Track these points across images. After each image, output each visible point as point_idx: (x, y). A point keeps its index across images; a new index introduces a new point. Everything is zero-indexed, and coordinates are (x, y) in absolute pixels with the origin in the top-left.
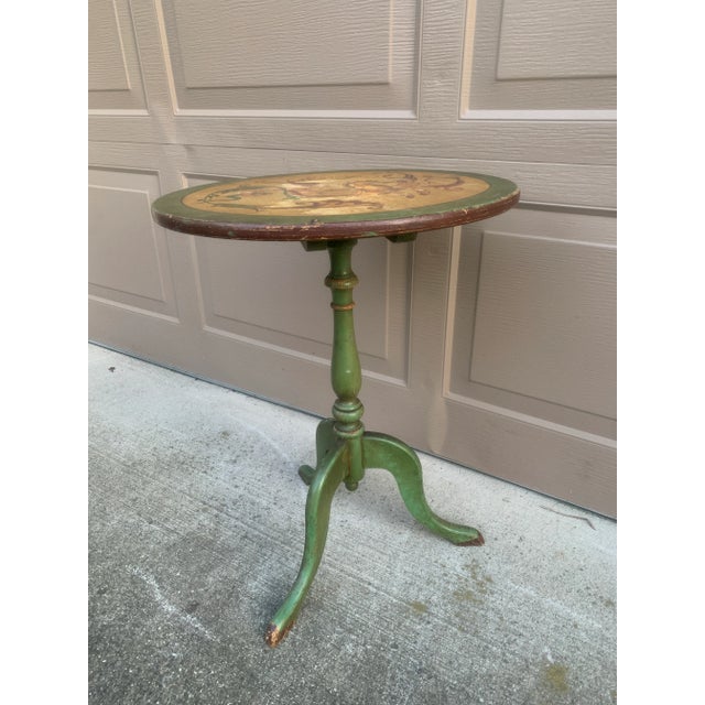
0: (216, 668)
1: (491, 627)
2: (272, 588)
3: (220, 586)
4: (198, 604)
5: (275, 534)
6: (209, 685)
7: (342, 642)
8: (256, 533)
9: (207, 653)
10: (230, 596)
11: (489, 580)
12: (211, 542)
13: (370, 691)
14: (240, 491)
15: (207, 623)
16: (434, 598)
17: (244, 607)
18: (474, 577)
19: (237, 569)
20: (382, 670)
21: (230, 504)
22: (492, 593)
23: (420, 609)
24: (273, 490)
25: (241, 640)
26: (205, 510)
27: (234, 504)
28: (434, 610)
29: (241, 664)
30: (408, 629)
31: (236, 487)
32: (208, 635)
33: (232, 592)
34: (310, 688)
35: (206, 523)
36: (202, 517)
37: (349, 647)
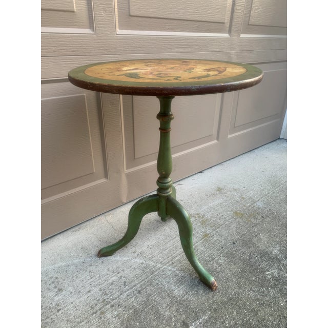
0: (225, 315)
1: (218, 221)
2: (182, 283)
3: (174, 309)
4: (183, 322)
5: (144, 277)
6: (234, 319)
7: (217, 263)
8: (139, 285)
9: (216, 319)
10: (182, 304)
11: (198, 214)
12: (136, 311)
13: (241, 259)
14: (96, 289)
15: (197, 317)
16: (203, 230)
17: (191, 298)
18: (196, 217)
19: (163, 298)
20: (232, 254)
21: (106, 297)
22: (204, 215)
23: (206, 235)
24: (106, 272)
25: (211, 302)
26: (102, 313)
27: (106, 294)
28: (208, 232)
29: (224, 303)
30: (215, 241)
31: (89, 292)
32: (205, 317)
33: (179, 303)
34: (238, 278)
35: (116, 313)
36: (109, 316)
37: (220, 261)
